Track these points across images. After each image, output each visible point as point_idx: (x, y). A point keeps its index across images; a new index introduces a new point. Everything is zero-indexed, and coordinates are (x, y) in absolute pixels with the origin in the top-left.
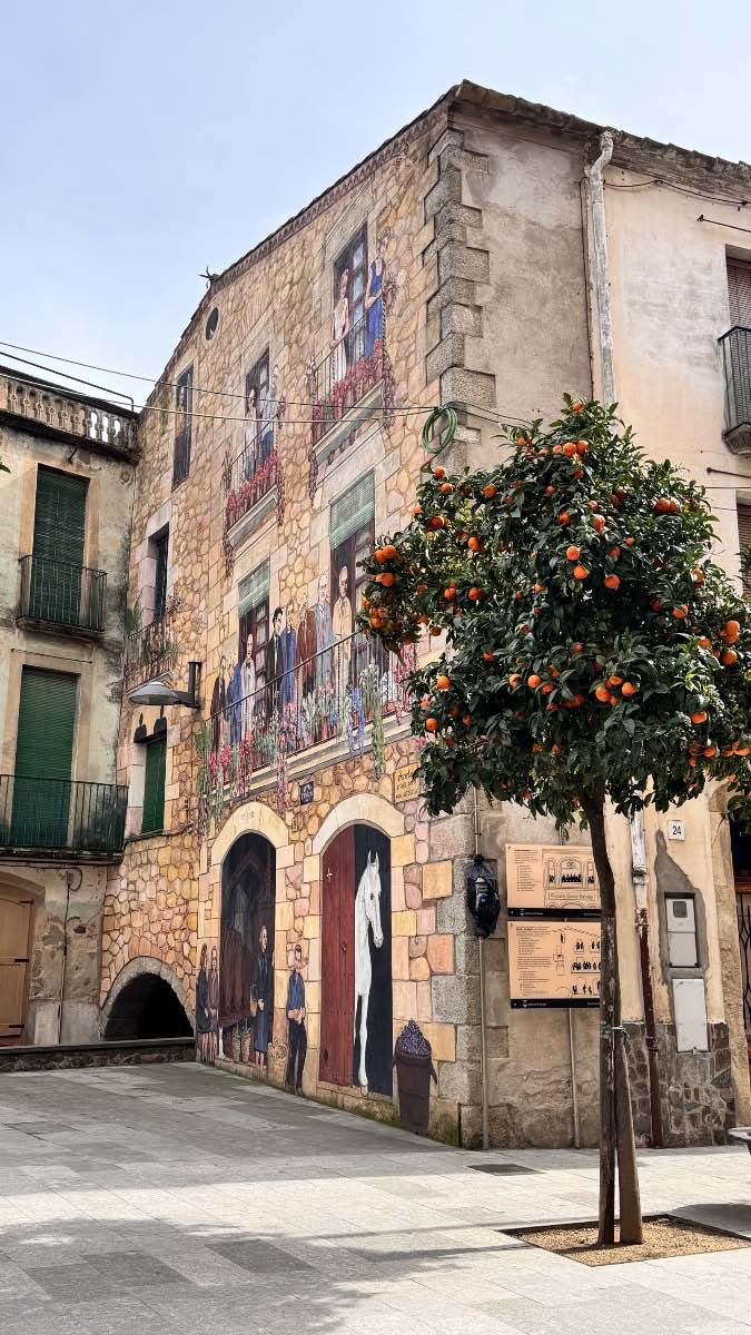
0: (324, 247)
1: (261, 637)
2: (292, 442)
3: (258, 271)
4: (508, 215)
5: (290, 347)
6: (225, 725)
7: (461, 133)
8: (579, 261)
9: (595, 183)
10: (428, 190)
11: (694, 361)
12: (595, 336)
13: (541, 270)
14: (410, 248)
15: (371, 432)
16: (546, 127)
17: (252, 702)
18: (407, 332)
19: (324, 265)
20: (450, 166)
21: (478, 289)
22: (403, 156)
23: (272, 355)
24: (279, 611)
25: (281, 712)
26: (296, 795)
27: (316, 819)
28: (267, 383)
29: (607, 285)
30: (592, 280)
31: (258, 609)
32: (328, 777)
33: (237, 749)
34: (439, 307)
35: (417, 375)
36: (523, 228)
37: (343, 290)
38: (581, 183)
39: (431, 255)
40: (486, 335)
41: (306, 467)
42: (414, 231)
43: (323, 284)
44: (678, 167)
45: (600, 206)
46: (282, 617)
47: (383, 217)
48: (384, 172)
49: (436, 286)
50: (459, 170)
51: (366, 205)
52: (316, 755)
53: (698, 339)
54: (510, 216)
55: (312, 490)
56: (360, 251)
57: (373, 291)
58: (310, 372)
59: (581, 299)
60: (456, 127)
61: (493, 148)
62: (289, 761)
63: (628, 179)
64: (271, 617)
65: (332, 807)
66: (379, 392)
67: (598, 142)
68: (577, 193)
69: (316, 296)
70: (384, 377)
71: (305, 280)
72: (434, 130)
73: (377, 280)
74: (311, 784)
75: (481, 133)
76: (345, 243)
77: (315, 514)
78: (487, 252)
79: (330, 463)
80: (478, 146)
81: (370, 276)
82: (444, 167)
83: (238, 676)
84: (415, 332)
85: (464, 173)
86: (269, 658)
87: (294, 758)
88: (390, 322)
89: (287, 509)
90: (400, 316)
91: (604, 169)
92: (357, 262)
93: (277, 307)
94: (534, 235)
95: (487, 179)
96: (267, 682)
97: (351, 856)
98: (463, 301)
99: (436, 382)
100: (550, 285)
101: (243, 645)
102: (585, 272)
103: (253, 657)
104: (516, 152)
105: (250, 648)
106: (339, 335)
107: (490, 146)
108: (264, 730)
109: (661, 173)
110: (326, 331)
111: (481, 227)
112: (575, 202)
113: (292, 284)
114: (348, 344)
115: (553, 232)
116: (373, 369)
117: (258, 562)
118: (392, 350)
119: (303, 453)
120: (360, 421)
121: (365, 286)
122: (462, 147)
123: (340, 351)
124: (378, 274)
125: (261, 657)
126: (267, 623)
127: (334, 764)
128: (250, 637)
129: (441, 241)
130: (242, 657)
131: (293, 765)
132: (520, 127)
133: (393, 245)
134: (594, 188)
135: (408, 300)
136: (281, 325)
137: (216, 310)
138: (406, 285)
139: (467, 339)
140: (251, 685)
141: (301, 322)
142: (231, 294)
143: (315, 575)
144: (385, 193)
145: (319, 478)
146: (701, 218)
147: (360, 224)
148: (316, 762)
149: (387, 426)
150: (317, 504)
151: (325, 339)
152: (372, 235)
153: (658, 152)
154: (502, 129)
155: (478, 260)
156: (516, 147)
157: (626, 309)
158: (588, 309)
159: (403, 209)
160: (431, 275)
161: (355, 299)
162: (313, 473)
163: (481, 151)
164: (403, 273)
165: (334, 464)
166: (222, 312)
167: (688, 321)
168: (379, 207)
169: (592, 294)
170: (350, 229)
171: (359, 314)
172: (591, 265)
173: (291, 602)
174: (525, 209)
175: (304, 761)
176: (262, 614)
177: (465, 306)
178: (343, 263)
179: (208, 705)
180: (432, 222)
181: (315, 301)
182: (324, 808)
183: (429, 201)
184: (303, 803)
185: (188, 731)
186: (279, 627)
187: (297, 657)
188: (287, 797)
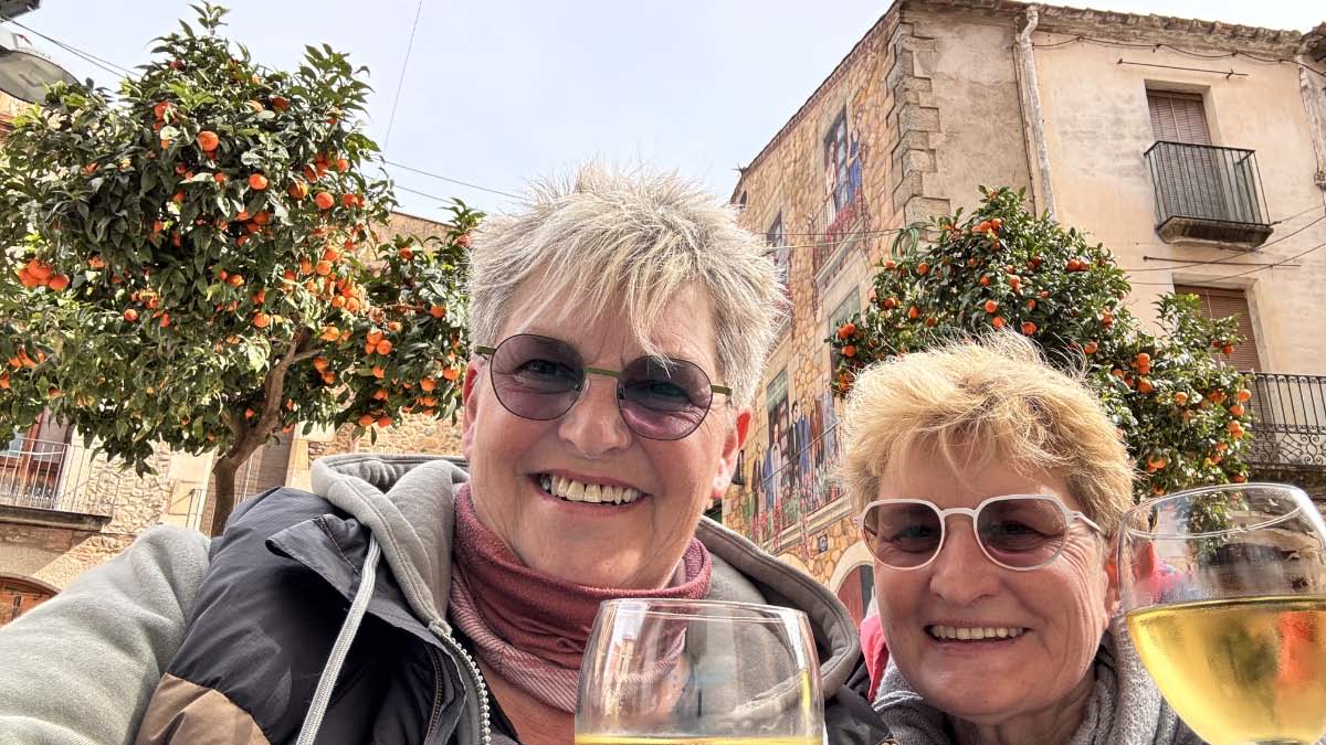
0: (816, 130)
1: (784, 426)
2: (799, 276)
3: (773, 158)
4: (951, 79)
5: (796, 206)
6: (762, 496)
7: (912, 24)
8: (1015, 106)
9: (1025, 46)
10: (888, 70)
11: (1123, 173)
12: (1033, 160)
13: (984, 116)
14: (877, 117)
15: (855, 258)
16: (980, 11)
17: (779, 475)
18: (878, 178)
19: (817, 142)
20: (903, 49)
21: (931, 137)
22: (869, 51)
23: (783, 215)
24: (795, 404)
25: (800, 481)
26: (815, 546)
27: (830, 563)
28: (780, 237)
29: (1040, 121)
30: (1027, 119)
31: (780, 404)
32: (838, 528)
33: (771, 514)
34: (899, 154)
35: (886, 208)
36: (966, 87)
37: (831, 158)
38: (1014, 48)
39: (893, 117)
40: (939, 170)
41: (810, 293)
42: (880, 103)
43: (817, 157)
44: (1097, 25)
45: (1031, 62)
46: (798, 408)
47: (857, 99)
48: (856, 66)
49: (897, 139)
50: (911, 52)
51: (846, 92)
52: (828, 512)
53: (1125, 155)
54: (955, 80)
55: (815, 309)
56: (842, 127)
57: (852, 153)
58: (810, 222)
59: (1019, 135)
60: (906, 21)
61: (937, 32)
62: (809, 519)
63: (1054, 39)
64: (790, 409)
65: (842, 553)
66: (860, 226)
67: (1025, 15)
68: (1010, 56)
69: (812, 165)
70: (862, 215)
71: (805, 156)
72: (890, 28)
73: (855, 145)
74: (826, 536)
75: (928, 22)
76: (831, 124)
77: (817, 326)
78: (937, 109)
79: (826, 286)
80: (924, 32)
81: (850, 144)
82: (898, 52)
83: (769, 456)
84: (884, 177)
85: (914, 53)
86: (790, 441)
87: (812, 517)
88: (865, 173)
89: (798, 326)
90: (872, 167)
91: (1031, 36)
92: (840, 135)
93: (785, 180)
94: (976, 91)
95: (934, 55)
96: (789, 459)
97: (859, 591)
98: (920, 147)
99: (901, 211)
100: (991, 127)
101: (772, 433)
102: (1021, 114)
103: (779, 441)
104: (958, 32)
105: (776, 436)
106: (829, 191)
107: (936, 30)
108: (789, 497)
109: (1082, 31)
110: (820, 191)
111: (931, 90)
112: (1010, 62)
113: (795, 162)
114: (835, 196)
115: (991, 87)
116: (855, 210)
117: (779, 368)
118: (867, 194)
119: (807, 282)
120: (847, 251)
121: (846, 152)
122: (913, 35)
123: (831, 203)
124: (855, 140)
125: (784, 440)
126: (788, 414)
127: (841, 519)
128: (776, 427)
129: (899, 105)
130: (772, 442)
131: (812, 521)
132: (959, 13)
133: (864, 118)
134: (1025, 50)
135: (877, 154)
136: (789, 192)
137: (745, 193)
138: (876, 144)
139: (924, 175)
140: (779, 463)
141: (803, 187)
142: (755, 178)
143: (820, 373)
144: (857, 81)
145: (820, 298)
146: (1120, 62)
147: (841, 108)
148: (828, 518)
149: (866, 251)
150: (818, 320)
151: (819, 195)
152: (849, 114)
153: (1078, 16)
154: (944, 17)
155: (931, 115)
156: (957, 29)
157: (1059, 138)
158: (1026, 142)
159: (871, 88)
160: (894, 132)
161: (840, 162)
162: (815, 297)
163: (929, 36)
164: (873, 135)
165: (830, 286)
166: (749, 192)
167: (1115, 143)
168: (853, 93)
169: (1029, 130)
170: (834, 114)
171: (843, 172)
172: (1026, 109)
173: (803, 396)
174: (967, 73)
175: (819, 518)
176: (784, 407)
177: (922, 150)
178: (830, 138)
179: (750, 482)
180: (892, 94)
181: (811, 170)
182: (836, 554)
183: (889, 80)
184: (820, 551)
185: (736, 503)
186: (795, 416)
187: (809, 437)
188: (808, 548)
